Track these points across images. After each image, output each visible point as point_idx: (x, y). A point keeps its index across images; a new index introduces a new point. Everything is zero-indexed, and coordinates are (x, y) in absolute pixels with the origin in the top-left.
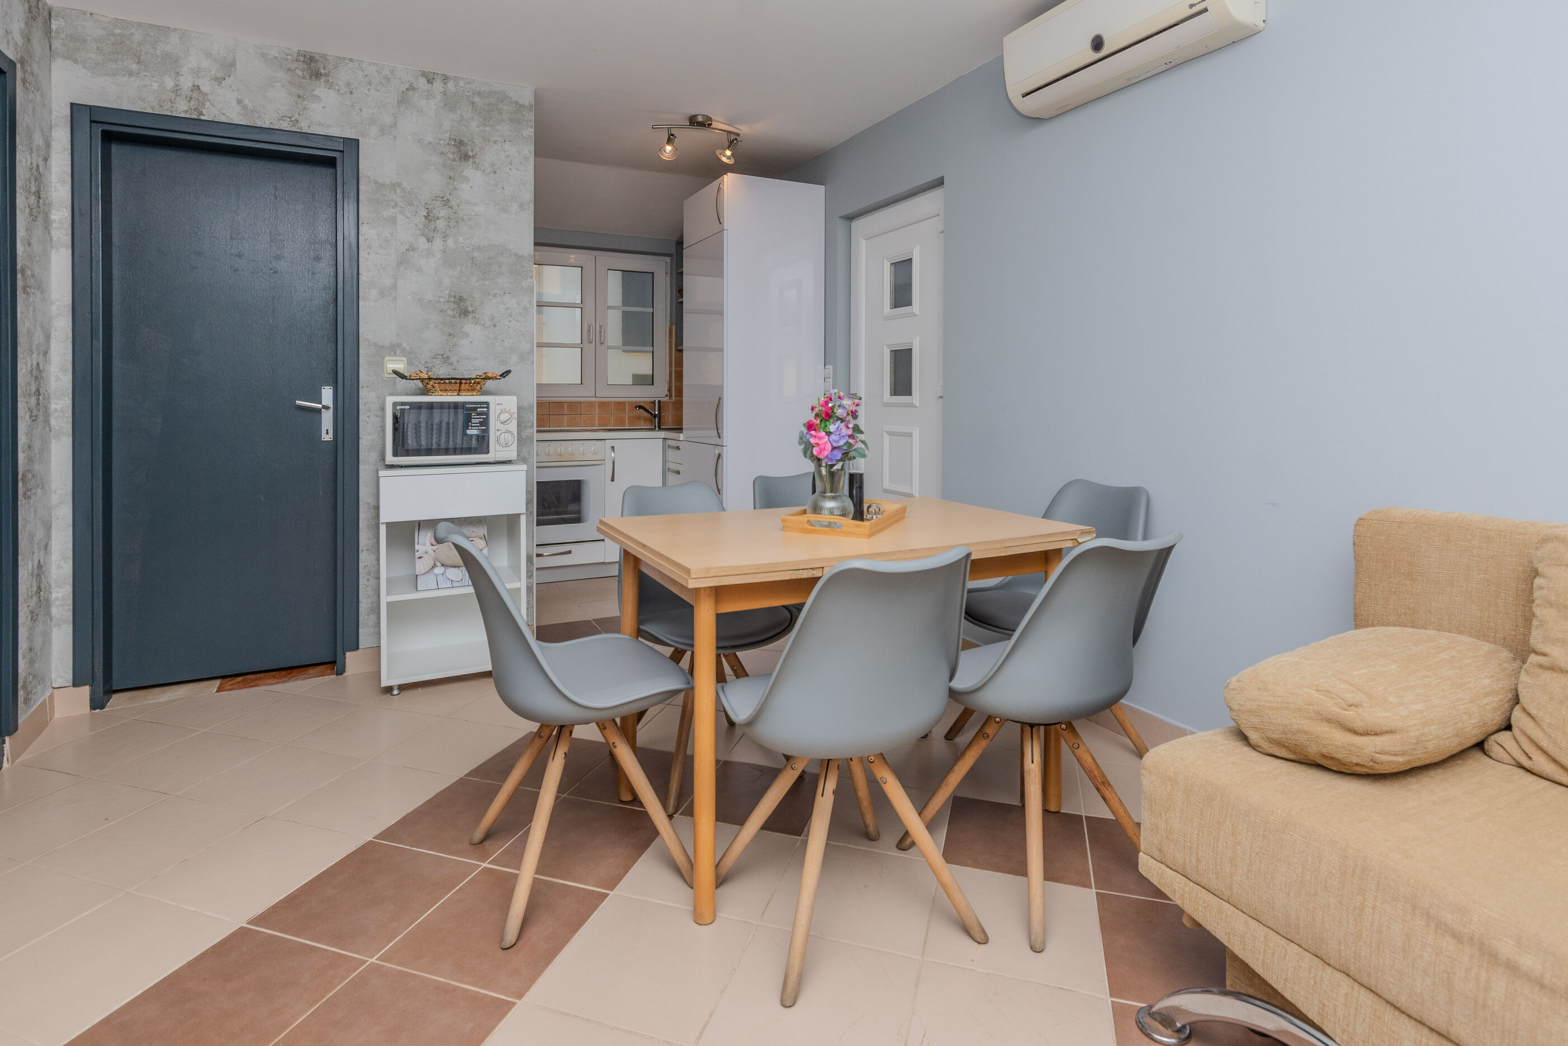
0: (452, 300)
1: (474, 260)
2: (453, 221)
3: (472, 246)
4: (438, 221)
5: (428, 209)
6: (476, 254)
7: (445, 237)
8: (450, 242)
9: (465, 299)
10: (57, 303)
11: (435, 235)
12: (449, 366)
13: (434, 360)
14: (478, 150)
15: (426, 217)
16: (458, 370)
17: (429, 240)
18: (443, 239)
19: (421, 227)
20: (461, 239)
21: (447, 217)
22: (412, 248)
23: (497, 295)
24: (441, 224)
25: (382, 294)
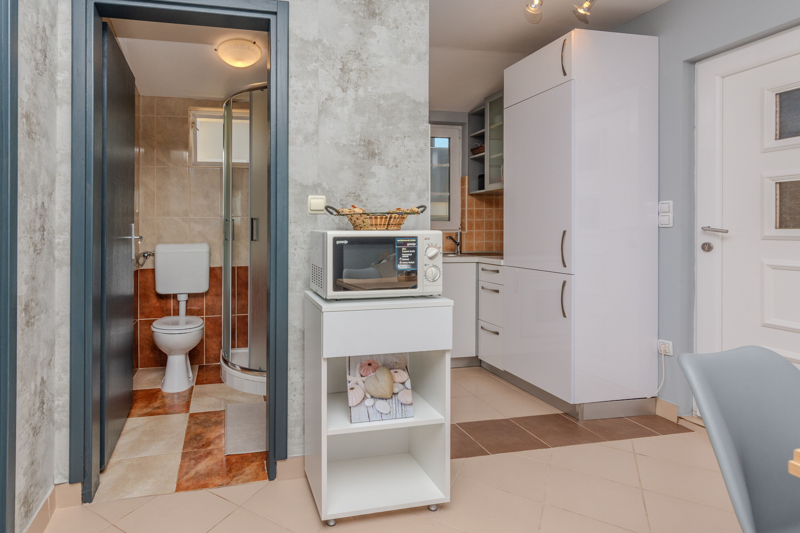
0: (363, 143)
1: (380, 107)
2: (363, 73)
3: (379, 94)
4: (351, 73)
5: (343, 62)
6: (382, 102)
7: (357, 87)
8: (361, 92)
9: (373, 143)
10: (61, 152)
11: (348, 86)
12: (360, 203)
13: (348, 198)
14: (383, 8)
15: (341, 70)
16: (367, 207)
17: (344, 90)
18: (355, 89)
19: (337, 78)
20: (370, 89)
21: (358, 69)
22: (330, 98)
23: (399, 139)
24: (353, 76)
25: (306, 139)
